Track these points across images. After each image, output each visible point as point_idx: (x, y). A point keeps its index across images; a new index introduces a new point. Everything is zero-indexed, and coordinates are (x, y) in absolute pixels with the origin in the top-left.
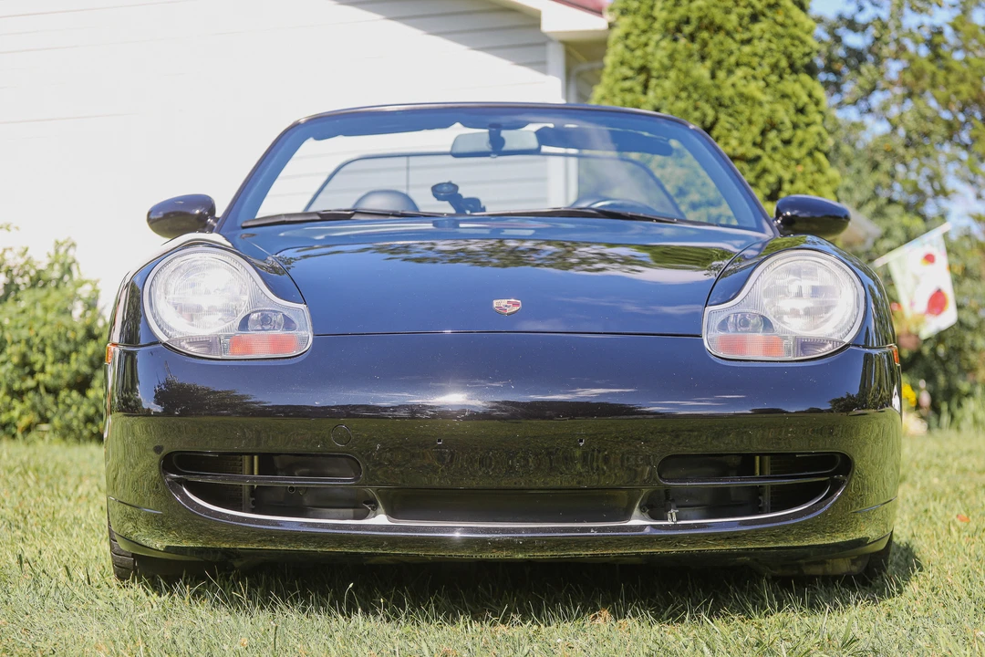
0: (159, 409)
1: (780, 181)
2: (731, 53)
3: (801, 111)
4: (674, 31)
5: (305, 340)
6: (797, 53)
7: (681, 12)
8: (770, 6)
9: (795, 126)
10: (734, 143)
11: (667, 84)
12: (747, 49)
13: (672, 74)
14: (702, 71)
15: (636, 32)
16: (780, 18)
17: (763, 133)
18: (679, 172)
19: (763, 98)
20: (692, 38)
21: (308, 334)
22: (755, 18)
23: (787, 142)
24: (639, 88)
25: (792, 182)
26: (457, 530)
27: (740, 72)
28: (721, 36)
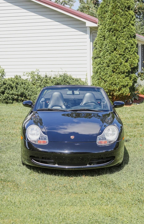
0: (29, 149)
1: (128, 58)
2: (120, 35)
3: (132, 45)
4: (109, 31)
5: (47, 142)
6: (132, 34)
7: (111, 27)
8: (127, 25)
9: (131, 48)
10: (120, 52)
11: (108, 40)
12: (123, 34)
13: (109, 38)
14: (114, 38)
15: (103, 29)
16: (129, 28)
17: (125, 50)
18: (110, 57)
19: (125, 43)
20: (113, 32)
21: (48, 141)
22: (124, 28)
23: (129, 51)
24: (103, 40)
25: (130, 58)
26: (67, 167)
27: (121, 39)
28: (118, 32)
